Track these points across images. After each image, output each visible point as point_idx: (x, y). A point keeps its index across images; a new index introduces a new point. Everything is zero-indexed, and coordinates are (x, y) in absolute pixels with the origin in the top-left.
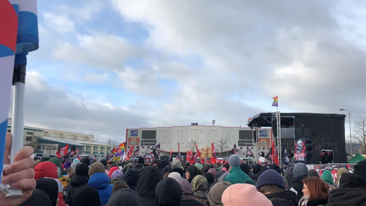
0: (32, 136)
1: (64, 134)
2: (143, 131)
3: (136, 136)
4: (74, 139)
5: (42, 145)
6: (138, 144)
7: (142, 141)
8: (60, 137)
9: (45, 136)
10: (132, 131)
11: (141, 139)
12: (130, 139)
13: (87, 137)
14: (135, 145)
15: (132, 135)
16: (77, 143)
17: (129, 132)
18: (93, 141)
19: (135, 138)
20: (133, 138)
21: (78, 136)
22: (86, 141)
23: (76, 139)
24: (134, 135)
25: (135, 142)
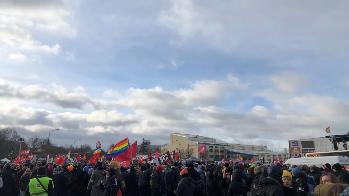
0: (223, 149)
1: (245, 147)
2: (302, 142)
3: (297, 146)
4: (252, 150)
5: (230, 155)
6: (300, 152)
7: (302, 150)
8: (242, 149)
9: (232, 149)
10: (293, 142)
11: (301, 148)
12: (293, 149)
13: (262, 148)
14: (298, 153)
15: (293, 146)
16: (254, 153)
17: (291, 143)
18: (266, 151)
19: (296, 148)
20: (295, 148)
21: (255, 148)
22: (261, 151)
23: (254, 150)
24: (295, 145)
25: (297, 151)
